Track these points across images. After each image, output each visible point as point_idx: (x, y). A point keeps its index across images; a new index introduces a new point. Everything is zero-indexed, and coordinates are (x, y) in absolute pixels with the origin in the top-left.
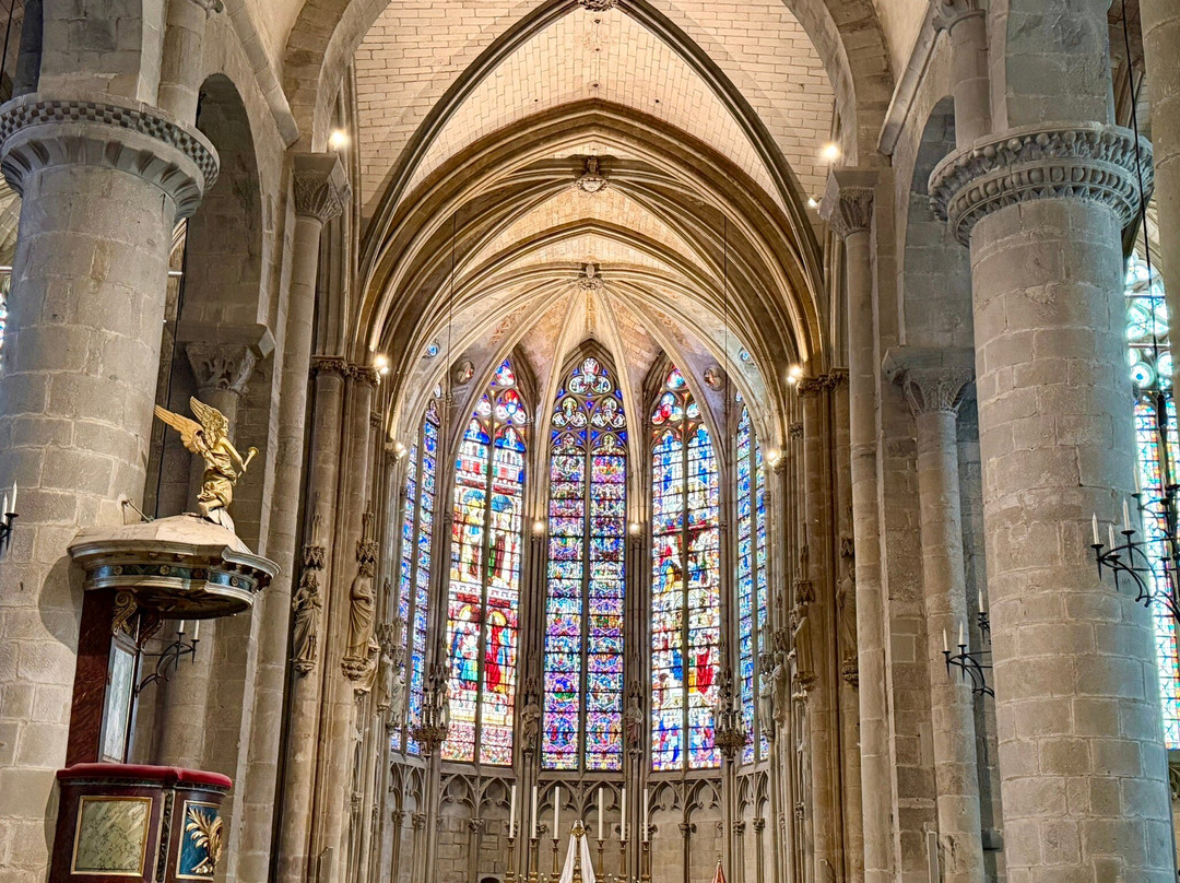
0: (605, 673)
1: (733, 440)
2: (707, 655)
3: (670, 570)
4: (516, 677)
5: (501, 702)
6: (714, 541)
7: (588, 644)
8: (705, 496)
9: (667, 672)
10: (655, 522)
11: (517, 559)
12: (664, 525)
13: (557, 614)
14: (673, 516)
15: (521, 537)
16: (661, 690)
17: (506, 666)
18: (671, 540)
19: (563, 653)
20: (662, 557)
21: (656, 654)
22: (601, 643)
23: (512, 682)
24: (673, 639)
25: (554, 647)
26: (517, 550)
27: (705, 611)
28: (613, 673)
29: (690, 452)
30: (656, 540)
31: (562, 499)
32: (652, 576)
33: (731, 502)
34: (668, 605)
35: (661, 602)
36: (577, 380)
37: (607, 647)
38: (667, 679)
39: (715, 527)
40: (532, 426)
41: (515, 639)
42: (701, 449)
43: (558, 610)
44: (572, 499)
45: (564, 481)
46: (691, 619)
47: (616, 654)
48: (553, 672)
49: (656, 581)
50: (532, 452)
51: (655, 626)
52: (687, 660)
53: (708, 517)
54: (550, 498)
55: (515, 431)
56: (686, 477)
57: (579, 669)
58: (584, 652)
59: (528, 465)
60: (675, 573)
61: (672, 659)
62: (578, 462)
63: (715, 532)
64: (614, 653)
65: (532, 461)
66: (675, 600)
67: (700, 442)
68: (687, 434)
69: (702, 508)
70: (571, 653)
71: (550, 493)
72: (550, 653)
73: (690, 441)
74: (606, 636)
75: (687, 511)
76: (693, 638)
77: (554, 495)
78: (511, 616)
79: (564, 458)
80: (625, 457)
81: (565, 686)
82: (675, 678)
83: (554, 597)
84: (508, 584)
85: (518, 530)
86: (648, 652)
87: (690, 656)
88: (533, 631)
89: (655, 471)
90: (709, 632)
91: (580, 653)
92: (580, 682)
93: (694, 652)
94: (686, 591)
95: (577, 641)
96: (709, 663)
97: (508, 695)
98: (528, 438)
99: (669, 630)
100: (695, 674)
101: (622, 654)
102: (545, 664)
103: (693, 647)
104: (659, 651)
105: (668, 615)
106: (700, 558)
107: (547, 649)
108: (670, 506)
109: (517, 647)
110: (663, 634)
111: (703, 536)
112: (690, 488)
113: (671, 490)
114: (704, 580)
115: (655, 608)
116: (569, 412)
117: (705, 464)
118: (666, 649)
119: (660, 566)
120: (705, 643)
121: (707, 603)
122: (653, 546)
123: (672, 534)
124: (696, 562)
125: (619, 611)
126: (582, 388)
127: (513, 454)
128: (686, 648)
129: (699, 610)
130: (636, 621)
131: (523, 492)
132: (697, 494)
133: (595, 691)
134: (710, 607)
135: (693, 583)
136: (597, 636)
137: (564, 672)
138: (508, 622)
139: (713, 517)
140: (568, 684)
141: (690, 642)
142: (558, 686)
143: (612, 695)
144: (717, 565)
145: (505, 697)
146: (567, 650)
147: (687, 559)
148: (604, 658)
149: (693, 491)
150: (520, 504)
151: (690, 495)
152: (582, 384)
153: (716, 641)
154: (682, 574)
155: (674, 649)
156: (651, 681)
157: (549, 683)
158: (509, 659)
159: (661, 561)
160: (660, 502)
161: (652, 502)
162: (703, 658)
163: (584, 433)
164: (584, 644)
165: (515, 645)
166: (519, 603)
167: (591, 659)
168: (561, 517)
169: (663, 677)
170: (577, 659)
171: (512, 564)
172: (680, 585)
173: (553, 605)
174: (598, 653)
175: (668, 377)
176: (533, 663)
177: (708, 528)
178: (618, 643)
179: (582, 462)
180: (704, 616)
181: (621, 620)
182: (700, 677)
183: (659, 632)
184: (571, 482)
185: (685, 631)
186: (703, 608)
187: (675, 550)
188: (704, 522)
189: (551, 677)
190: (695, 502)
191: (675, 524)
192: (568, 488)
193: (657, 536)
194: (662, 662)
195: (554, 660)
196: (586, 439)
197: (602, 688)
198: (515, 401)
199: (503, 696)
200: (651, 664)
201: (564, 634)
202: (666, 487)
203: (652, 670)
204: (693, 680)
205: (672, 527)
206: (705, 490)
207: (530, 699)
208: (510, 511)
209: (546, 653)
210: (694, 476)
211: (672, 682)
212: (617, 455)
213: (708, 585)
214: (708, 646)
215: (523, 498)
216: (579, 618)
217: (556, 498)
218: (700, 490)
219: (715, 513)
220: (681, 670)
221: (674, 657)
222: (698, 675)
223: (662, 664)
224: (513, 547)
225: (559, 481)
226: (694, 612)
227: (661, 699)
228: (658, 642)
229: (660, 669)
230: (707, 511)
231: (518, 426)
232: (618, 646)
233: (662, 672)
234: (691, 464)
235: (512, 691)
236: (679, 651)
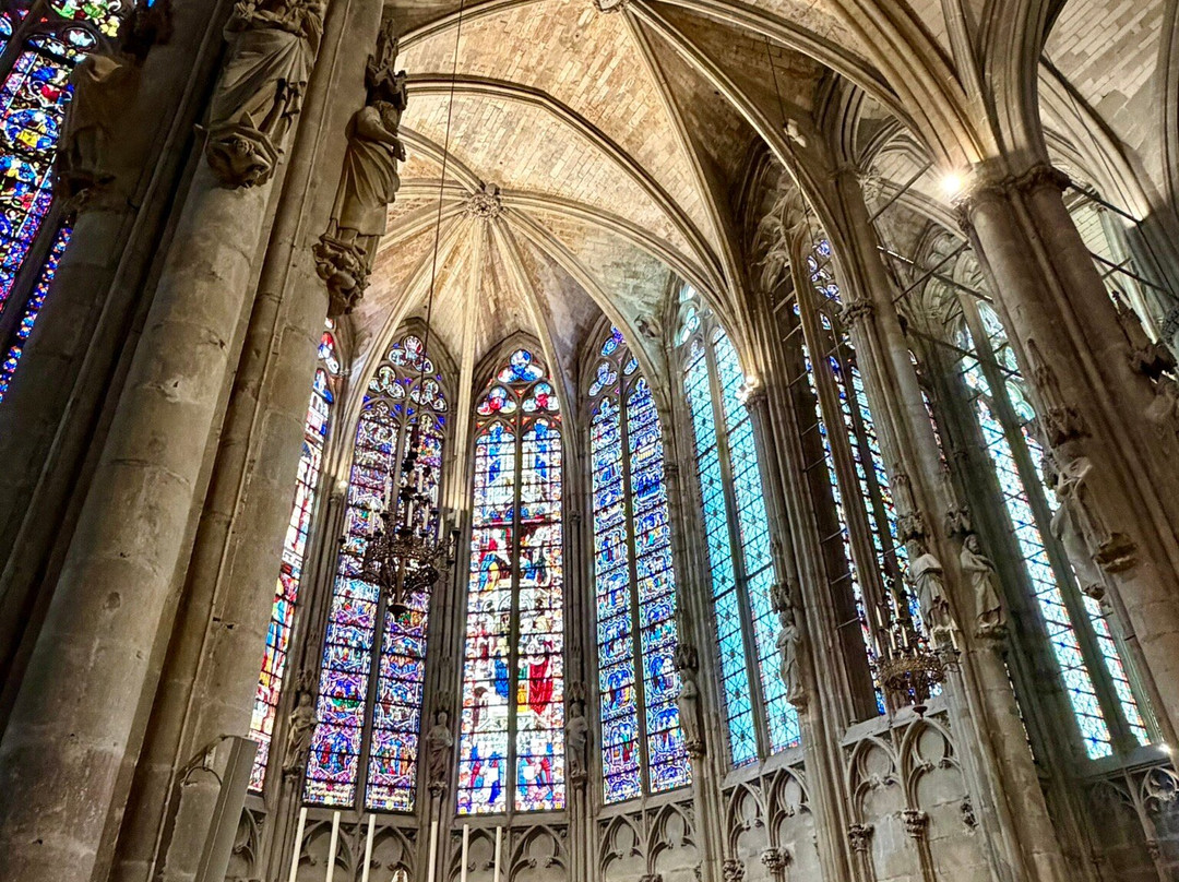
0: (402, 681)
1: (586, 433)
2: (544, 666)
3: (494, 566)
4: (286, 667)
5: (262, 698)
6: (555, 537)
7: (384, 640)
8: (543, 489)
9: (486, 685)
10: (476, 513)
11: (306, 519)
12: (487, 517)
13: (347, 597)
14: (501, 508)
15: (316, 495)
16: (476, 707)
17: (276, 648)
18: (497, 534)
19: (350, 647)
20: (483, 551)
21: (471, 662)
22: (400, 642)
23: (280, 673)
24: (495, 646)
25: (338, 638)
26: (309, 508)
27: (542, 614)
28: (412, 681)
29: (524, 445)
30: (475, 532)
31: (367, 467)
32: (470, 572)
33: (584, 495)
34: (490, 605)
35: (479, 601)
36: (399, 353)
37: (406, 648)
38: (484, 695)
39: (557, 521)
40: (346, 380)
41: (291, 617)
42: (539, 443)
43: (349, 592)
44: (379, 469)
45: (372, 450)
46: (522, 622)
47: (417, 659)
48: (334, 670)
49: (475, 578)
50: (342, 405)
51: (470, 630)
52: (515, 671)
53: (547, 511)
54: (354, 463)
55: (326, 376)
56: (518, 468)
57: (368, 671)
58: (377, 651)
59: (335, 418)
60: (500, 570)
61: (493, 670)
62: (390, 434)
63: (557, 527)
64: (413, 656)
65: (341, 415)
66: (501, 600)
67: (538, 436)
68: (520, 428)
69: (541, 501)
70: (360, 649)
71: (355, 457)
72: (332, 644)
73: (527, 433)
74: (405, 634)
75: (518, 503)
76: (525, 645)
77: (358, 461)
78: (291, 586)
79: (375, 425)
80: (443, 441)
81: (348, 691)
82: (498, 692)
83: (346, 577)
84: (294, 545)
85: (313, 486)
86: (460, 659)
87: (520, 665)
88: (317, 610)
89: (478, 461)
90: (548, 638)
91: (372, 651)
92: (368, 687)
93: (526, 662)
94: (516, 590)
95: (369, 634)
96: (547, 675)
97: (272, 690)
98: (339, 388)
99: (490, 635)
100: (528, 689)
101: (425, 660)
102: (325, 657)
103: (525, 656)
104: (475, 659)
105: (489, 617)
106: (536, 556)
107: (330, 639)
108: (498, 497)
109: (292, 628)
110: (481, 640)
111: (540, 531)
112: (524, 480)
113: (499, 480)
114: (542, 578)
115: (471, 609)
116: (386, 381)
117: (545, 458)
118: (485, 657)
119: (480, 561)
120: (542, 651)
121: (545, 605)
122: (471, 539)
123: (500, 527)
124: (531, 559)
125: (424, 607)
126: (403, 362)
127: (320, 400)
128: (514, 656)
129: (534, 613)
130: (448, 619)
131: (325, 446)
132: (533, 487)
133: (386, 702)
134: (550, 609)
135: (524, 582)
136: (395, 633)
137: (349, 673)
138: (286, 592)
139: (554, 510)
140: (353, 688)
141: (521, 650)
142: (338, 689)
143: (408, 710)
144: (559, 563)
145: (268, 692)
146: (354, 644)
147: (519, 554)
148: (401, 662)
149: (529, 484)
150: (319, 457)
151: (524, 488)
152: (403, 357)
153: (558, 648)
154: (511, 571)
155: (497, 657)
156: (462, 696)
157: (326, 683)
158: (280, 640)
159: (482, 556)
160: (484, 494)
161: (472, 492)
162: (538, 670)
163: (400, 406)
164: (377, 640)
165: (289, 624)
166: (301, 573)
167: (385, 661)
168: (364, 486)
169: (479, 692)
170: (366, 658)
171: (301, 523)
172: (507, 583)
173: (343, 586)
174: (394, 654)
175: (501, 371)
176: (312, 651)
177: (548, 522)
178: (420, 646)
179: (394, 434)
180: (541, 621)
181: (426, 618)
182: (535, 693)
183: (476, 637)
184: (380, 451)
185: (513, 637)
186: (540, 611)
187: (502, 544)
188: (543, 516)
189: (330, 676)
190: (529, 495)
191: (503, 516)
192: (375, 458)
193: (477, 528)
194: (477, 673)
195: (337, 654)
196: (402, 412)
197: (396, 699)
198: (331, 346)
199: (265, 689)
200: (463, 675)
201: (354, 624)
202: (492, 478)
203: (463, 683)
205: (500, 519)
206: (544, 483)
207: (304, 698)
208: (307, 460)
209: (327, 644)
210: (530, 469)
211: (492, 696)
212: (435, 438)
213: (547, 584)
214: (547, 655)
215: (324, 453)
216: (374, 608)
217: (360, 465)
218: (537, 484)
219: (558, 507)
220: (507, 684)
221: (497, 667)
222: (532, 690)
223: (479, 675)
224: (305, 504)
225: (367, 447)
226: (526, 614)
227: (476, 719)
228: (474, 648)
229: (474, 682)
230: (546, 506)
231: (330, 373)
232: (420, 648)
233: (478, 685)
234: (525, 457)
235: (277, 686)
236: (505, 661)
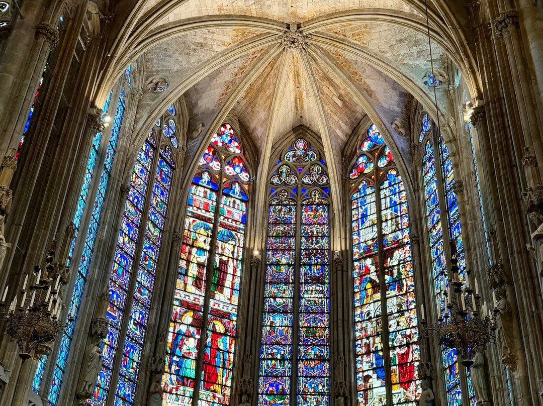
0: (314, 377)
1: (419, 172)
2: (407, 353)
3: (369, 286)
4: (233, 379)
5: (217, 401)
6: (407, 255)
7: (299, 351)
8: (396, 222)
9: (370, 373)
10: (355, 250)
11: (237, 281)
12: (362, 251)
13: (271, 326)
14: (370, 243)
15: (242, 264)
16: (366, 390)
17: (224, 368)
18: (369, 262)
19: (276, 359)
20: (361, 276)
21: (360, 358)
22: (310, 351)
23: (229, 383)
24: (374, 343)
25: (268, 354)
26: (238, 273)
27: (403, 315)
28: (321, 377)
29: (382, 192)
30: (356, 264)
31: (277, 236)
32: (354, 293)
33: (421, 219)
34: (368, 314)
35: (362, 313)
36: (291, 154)
37: (315, 354)
38: (370, 380)
39: (407, 243)
40: (254, 183)
41: (233, 346)
42: (391, 188)
43: (272, 323)
44: (286, 236)
45: (279, 224)
46: (390, 323)
47: (324, 360)
48: (267, 376)
49: (358, 297)
50: (253, 201)
51: (358, 334)
52: (388, 360)
53: (400, 237)
54: (268, 236)
55: (240, 185)
56: (379, 210)
57: (289, 374)
58: (295, 359)
59: (250, 210)
60: (373, 288)
61: (374, 362)
62: (290, 210)
63: (407, 248)
64: (321, 359)
65: (253, 207)
66: (373, 309)
67: (390, 183)
68: (378, 180)
69: (395, 231)
70: (283, 359)
71: (268, 233)
72: (264, 359)
73: (382, 184)
74: (314, 345)
75: (381, 236)
76: (393, 340)
77: (271, 234)
78: (231, 325)
79: (280, 207)
80: (328, 205)
81: (277, 389)
82: (378, 378)
83: (269, 312)
84: (229, 299)
85: (240, 258)
86: (352, 356)
87: (391, 356)
88: (249, 338)
89: (354, 212)
90: (408, 332)
91: (291, 360)
92: (291, 385)
93: (395, 352)
94: (384, 300)
95: (288, 348)
96: (410, 360)
97: (224, 395)
98: (251, 191)
99: (371, 336)
100: (397, 372)
101: (329, 360)
102: (259, 368)
103: (394, 348)
104: (362, 355)
105: (369, 323)
106: (395, 272)
107: (262, 356)
108: (367, 235)
109: (234, 353)
110: (365, 340)
111: (396, 254)
112: (384, 219)
113: (367, 224)
114: (400, 289)
115: (357, 319)
116: (284, 175)
117: (396, 198)
118: (368, 353)
119: (360, 284)
120: (405, 342)
121: (404, 308)
122: (353, 269)
123: (370, 257)
124: (392, 275)
125: (326, 324)
126: (294, 159)
127: (238, 202)
128: (387, 349)
129: (397, 315)
130: (340, 329)
131: (245, 230)
132: (389, 222)
133: (305, 394)
134: (407, 310)
135: (390, 293)
136: (307, 345)
137: (276, 377)
138: (227, 330)
139: (404, 236)
140: (280, 387)
141: (390, 343)
142: (271, 389)
143: (320, 398)
144: (411, 274)
145: (221, 396)
146: (279, 357)
147: (384, 274)
148: (313, 364)
149: (386, 220)
150: (242, 239)
151: (384, 224)
152: (294, 156)
153: (415, 339)
154: (380, 287)
155: (376, 352)
156: (356, 383)
157: (263, 386)
158: (226, 362)
159: (361, 280)
160: (359, 235)
161: (351, 235)
162: (404, 356)
163: (296, 190)
164: (295, 352)
165: (232, 350)
166: (237, 316)
167: (301, 365)
168: (276, 250)
169: (367, 378)
170: (288, 365)
171: (233, 284)
172: (378, 296)
173: (268, 319)
174: (307, 360)
175: (362, 144)
176: (248, 366)
177: (400, 245)
178: (325, 351)
179: (293, 210)
180: (402, 320)
181: (327, 331)
182: (402, 375)
183: (361, 339)
184: (285, 224)
185: (385, 334)
186: (401, 313)
187: (373, 269)
188: (398, 242)
189: (264, 381)
190: (387, 228)
191: (372, 248)
192: (282, 229)
193: (356, 260)
194: (365, 364)
195: (268, 365)
196: (297, 194)
197: (311, 390)
198: (241, 165)
199: (219, 395)
200: (356, 367)
201: (278, 343)
202: (363, 222)
203: (356, 373)
204: (395, 378)
205: (370, 251)
206: (397, 217)
207: (244, 398)
208: (233, 243)
209: (261, 359)
210: (386, 209)
211: (375, 382)
212: (322, 204)
213: (404, 292)
214: (408, 345)
215: (245, 235)
216: (290, 330)
217: (272, 236)
218: (391, 219)
219: (406, 233)
220: (384, 370)
221: (376, 359)
222: (400, 372)
223: (366, 367)
224: (235, 271)
225: (276, 223)
226: (392, 317)
227: (366, 399)
228: (361, 347)
229: (363, 372)
230: (399, 233)
231: (243, 182)
232: (325, 353)
233: (365, 374)
234: (383, 201)
235: (228, 392)
236: (381, 354)
